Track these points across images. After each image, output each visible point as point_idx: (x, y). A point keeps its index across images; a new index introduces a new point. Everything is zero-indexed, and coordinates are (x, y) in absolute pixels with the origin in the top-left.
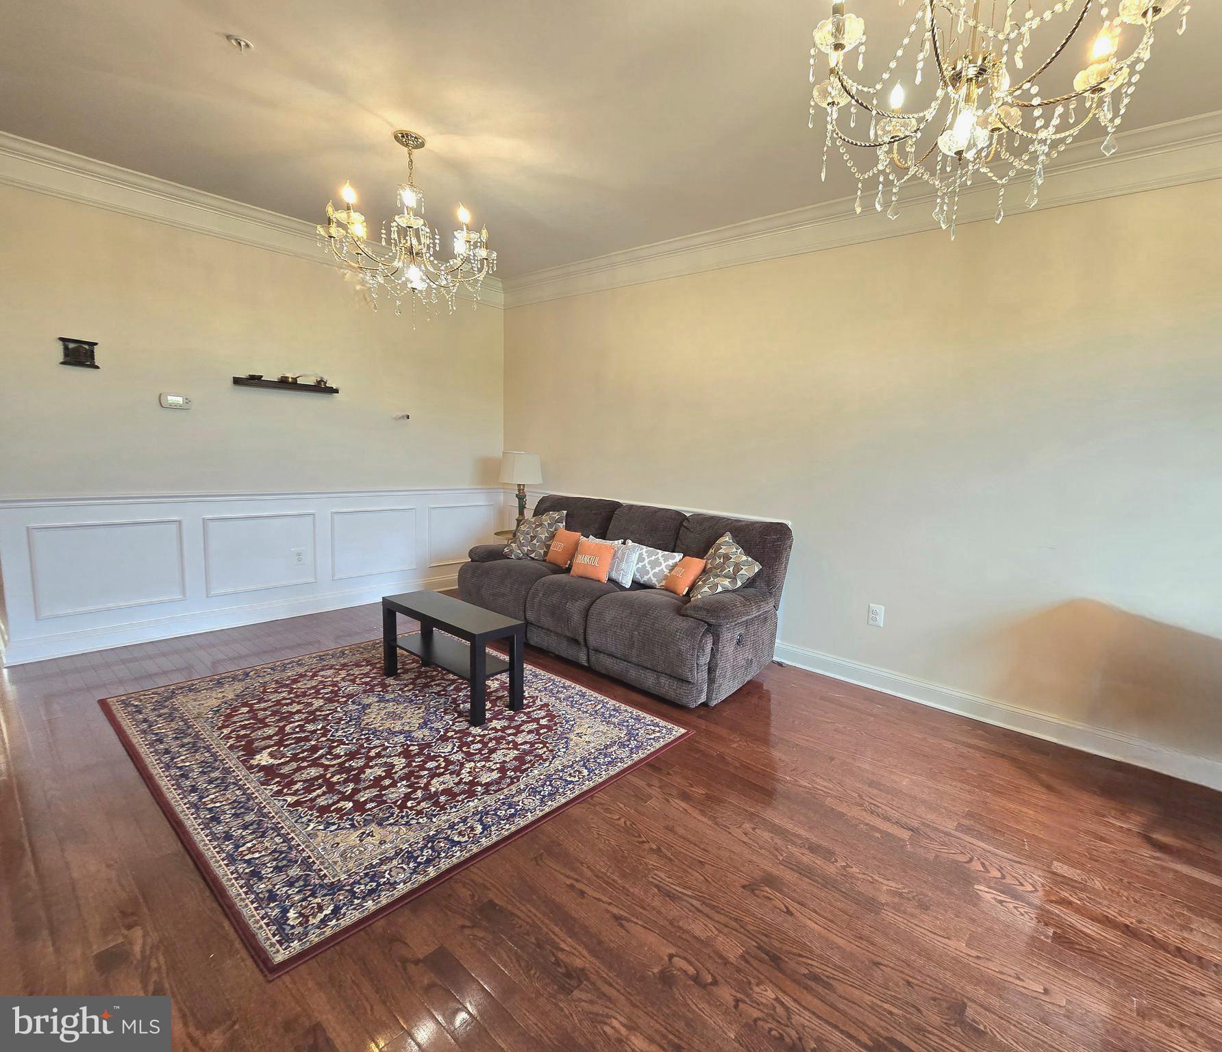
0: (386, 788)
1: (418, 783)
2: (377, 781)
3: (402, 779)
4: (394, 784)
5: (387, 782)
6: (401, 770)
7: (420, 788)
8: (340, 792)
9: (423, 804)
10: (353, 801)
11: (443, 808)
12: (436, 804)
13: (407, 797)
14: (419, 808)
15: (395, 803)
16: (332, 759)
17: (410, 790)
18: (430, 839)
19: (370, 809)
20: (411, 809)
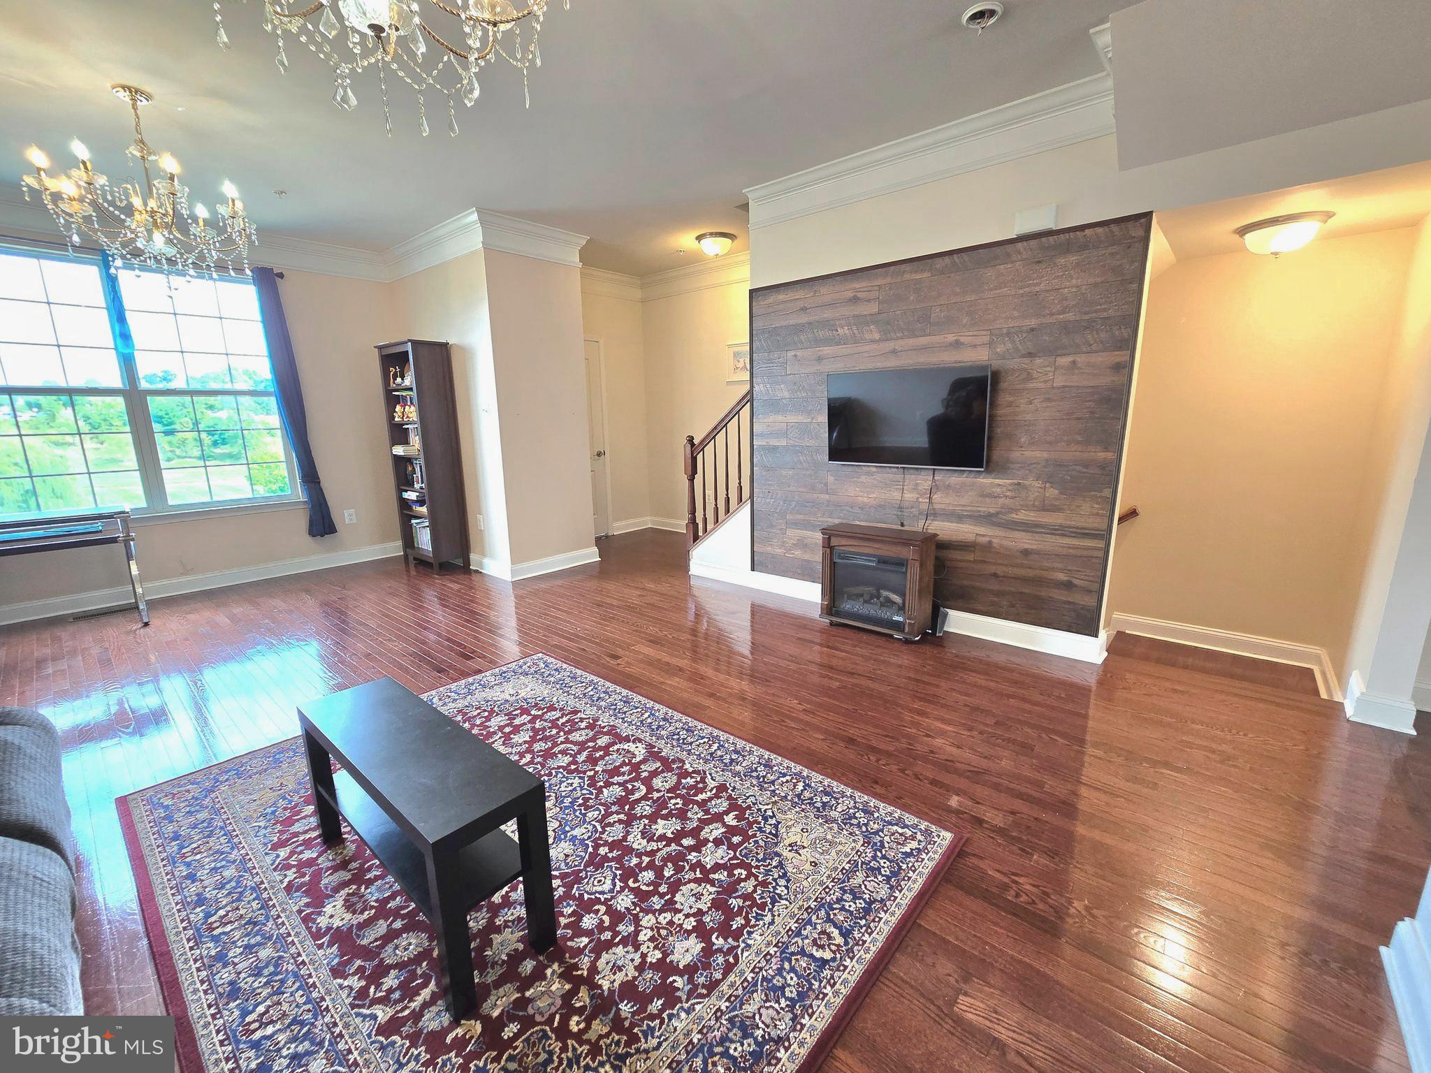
0: (507, 725)
1: (480, 730)
2: (517, 729)
3: (495, 733)
4: (501, 728)
5: (507, 730)
6: (496, 740)
7: (478, 726)
8: (546, 721)
9: (475, 713)
10: (531, 715)
11: (459, 711)
12: (465, 714)
13: (488, 719)
14: (479, 711)
15: (497, 714)
16: (567, 750)
17: (487, 724)
18: (470, 693)
19: (517, 709)
20: (485, 711)
